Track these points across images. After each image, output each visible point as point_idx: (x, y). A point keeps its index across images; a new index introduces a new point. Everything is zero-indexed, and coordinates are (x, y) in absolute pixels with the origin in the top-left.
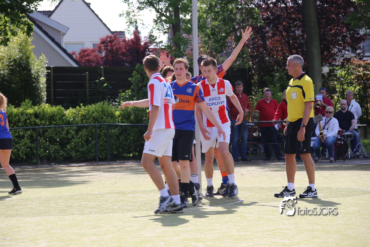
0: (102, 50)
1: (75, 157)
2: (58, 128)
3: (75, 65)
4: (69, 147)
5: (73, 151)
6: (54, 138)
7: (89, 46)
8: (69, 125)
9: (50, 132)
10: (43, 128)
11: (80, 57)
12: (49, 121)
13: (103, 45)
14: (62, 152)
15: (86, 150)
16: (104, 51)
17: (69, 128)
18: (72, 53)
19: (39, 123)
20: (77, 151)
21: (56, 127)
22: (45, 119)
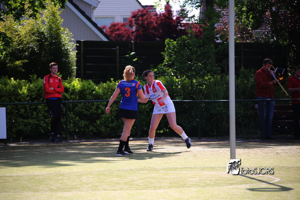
0: (133, 24)
1: (104, 132)
2: (88, 103)
3: (105, 39)
4: (98, 122)
5: (103, 127)
6: (84, 113)
7: (119, 20)
8: (99, 100)
9: (80, 107)
10: (73, 103)
11: (110, 31)
12: (79, 96)
13: (134, 19)
14: (91, 128)
15: (116, 126)
16: (135, 25)
17: (98, 103)
18: (102, 27)
19: (69, 98)
20: (107, 127)
21: (85, 102)
22: (75, 94)
